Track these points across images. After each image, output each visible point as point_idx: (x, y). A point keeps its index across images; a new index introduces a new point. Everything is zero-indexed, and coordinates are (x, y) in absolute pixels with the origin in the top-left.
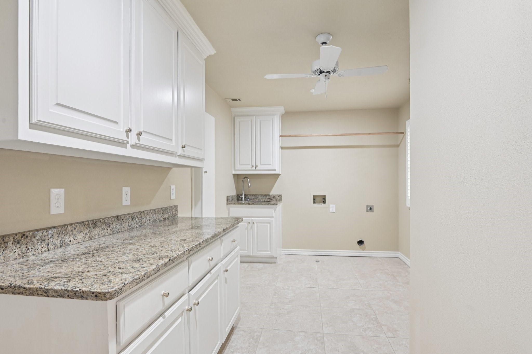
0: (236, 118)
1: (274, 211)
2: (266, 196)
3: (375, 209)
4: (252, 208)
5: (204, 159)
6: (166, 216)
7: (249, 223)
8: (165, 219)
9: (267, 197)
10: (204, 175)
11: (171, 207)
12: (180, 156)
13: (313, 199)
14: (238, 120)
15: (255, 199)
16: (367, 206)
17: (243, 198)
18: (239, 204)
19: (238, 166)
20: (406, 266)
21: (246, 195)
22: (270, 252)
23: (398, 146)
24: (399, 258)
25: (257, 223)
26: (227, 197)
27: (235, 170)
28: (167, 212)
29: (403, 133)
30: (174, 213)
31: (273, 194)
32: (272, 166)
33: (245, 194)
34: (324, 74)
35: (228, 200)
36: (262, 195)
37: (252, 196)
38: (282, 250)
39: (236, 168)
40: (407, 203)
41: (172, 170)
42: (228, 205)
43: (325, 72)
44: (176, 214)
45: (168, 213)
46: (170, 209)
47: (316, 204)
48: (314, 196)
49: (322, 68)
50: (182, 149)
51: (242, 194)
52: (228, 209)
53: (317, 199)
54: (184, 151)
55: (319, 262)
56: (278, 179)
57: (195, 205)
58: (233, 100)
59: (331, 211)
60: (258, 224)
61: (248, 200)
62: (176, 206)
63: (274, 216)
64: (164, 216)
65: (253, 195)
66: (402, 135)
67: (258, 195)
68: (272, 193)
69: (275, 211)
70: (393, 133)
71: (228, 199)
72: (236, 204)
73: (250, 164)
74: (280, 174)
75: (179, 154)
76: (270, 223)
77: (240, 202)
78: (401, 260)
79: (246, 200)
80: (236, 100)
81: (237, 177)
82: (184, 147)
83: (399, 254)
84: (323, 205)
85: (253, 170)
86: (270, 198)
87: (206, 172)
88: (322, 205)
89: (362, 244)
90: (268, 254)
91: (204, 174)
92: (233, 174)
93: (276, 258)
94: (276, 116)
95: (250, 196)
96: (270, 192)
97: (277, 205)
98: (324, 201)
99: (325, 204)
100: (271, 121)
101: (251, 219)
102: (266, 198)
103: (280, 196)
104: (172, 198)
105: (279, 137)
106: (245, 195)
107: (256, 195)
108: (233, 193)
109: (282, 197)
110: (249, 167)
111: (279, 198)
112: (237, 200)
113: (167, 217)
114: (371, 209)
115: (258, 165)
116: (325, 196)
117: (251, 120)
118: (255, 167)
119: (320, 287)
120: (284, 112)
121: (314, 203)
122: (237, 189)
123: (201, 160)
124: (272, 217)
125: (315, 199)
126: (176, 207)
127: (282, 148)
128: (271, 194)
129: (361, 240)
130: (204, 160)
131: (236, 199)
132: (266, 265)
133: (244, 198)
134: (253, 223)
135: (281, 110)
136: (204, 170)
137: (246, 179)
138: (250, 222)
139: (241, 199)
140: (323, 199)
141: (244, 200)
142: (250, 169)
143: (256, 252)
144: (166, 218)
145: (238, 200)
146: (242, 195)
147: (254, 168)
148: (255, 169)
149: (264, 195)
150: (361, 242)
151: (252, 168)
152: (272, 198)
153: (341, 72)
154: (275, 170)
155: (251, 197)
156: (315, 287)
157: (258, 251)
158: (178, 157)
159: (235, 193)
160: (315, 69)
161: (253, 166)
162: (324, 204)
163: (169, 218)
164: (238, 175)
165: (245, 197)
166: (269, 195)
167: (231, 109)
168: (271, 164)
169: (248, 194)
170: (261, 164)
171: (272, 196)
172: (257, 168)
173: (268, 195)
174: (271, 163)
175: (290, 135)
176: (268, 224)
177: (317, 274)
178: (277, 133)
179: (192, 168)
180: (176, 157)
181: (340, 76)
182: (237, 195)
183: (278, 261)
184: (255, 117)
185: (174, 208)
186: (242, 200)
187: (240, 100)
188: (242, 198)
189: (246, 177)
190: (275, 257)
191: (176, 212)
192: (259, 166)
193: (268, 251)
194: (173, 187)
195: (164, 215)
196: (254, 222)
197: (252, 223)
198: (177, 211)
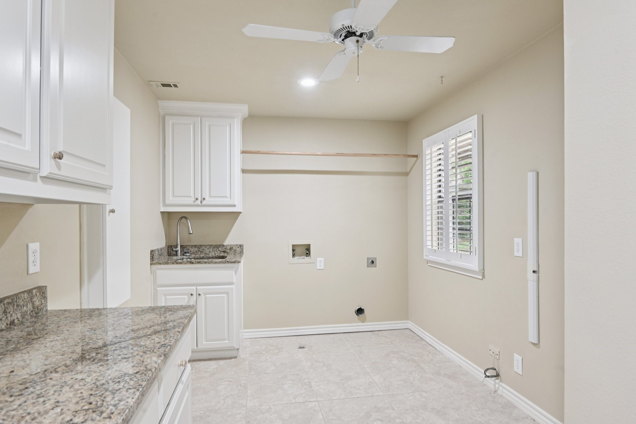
0: (167, 118)
1: (234, 273)
2: (217, 246)
3: (378, 262)
4: (197, 269)
5: (111, 187)
6: (14, 317)
7: (192, 295)
8: (12, 323)
9: (220, 249)
10: (109, 219)
11: (30, 291)
12: (47, 179)
13: (292, 250)
14: (170, 121)
15: (199, 253)
16: (368, 259)
17: (179, 252)
18: (173, 263)
19: (170, 199)
20: (424, 343)
21: (183, 246)
22: (228, 342)
23: (407, 174)
24: (409, 329)
25: (205, 294)
26: (152, 252)
27: (165, 205)
28: (18, 306)
29: (416, 156)
30: (37, 303)
31: (230, 244)
32: (230, 199)
33: (181, 244)
34: (354, 39)
35: (152, 258)
36: (212, 245)
37: (193, 247)
38: (244, 332)
39: (167, 202)
40: (424, 255)
41: (31, 210)
42: (153, 266)
43: (358, 34)
44: (43, 305)
45: (20, 307)
46: (26, 297)
47: (296, 258)
48: (293, 246)
49: (356, 24)
50: (53, 161)
51: (177, 244)
52: (153, 273)
53: (298, 250)
54: (59, 167)
55: (304, 347)
56: (238, 220)
57: (90, 277)
58: (164, 85)
59: (318, 267)
60: (207, 296)
61: (188, 254)
62: (43, 287)
63: (234, 281)
64: (9, 318)
65: (196, 245)
66: (415, 159)
67: (204, 245)
68: (228, 242)
69: (236, 274)
70: (404, 155)
71: (153, 255)
72: (168, 264)
73: (192, 195)
74: (241, 213)
75: (44, 174)
76: (227, 293)
77: (175, 258)
78: (414, 333)
79: (183, 255)
80: (169, 86)
81: (167, 216)
82: (59, 156)
83: (410, 325)
84: (307, 259)
85: (198, 206)
86: (225, 250)
87: (113, 211)
88: (304, 258)
89: (361, 314)
90: (225, 343)
91: (109, 215)
92: (161, 212)
93: (238, 349)
94: (236, 119)
95: (190, 248)
96: (224, 240)
97: (239, 263)
98: (307, 253)
99: (309, 257)
100: (228, 127)
101: (195, 288)
102: (217, 250)
103: (241, 246)
104: (31, 272)
105: (241, 154)
106: (181, 246)
107: (201, 245)
108: (161, 244)
109: (244, 248)
110: (191, 201)
111: (238, 250)
112: (168, 256)
113: (17, 318)
114: (373, 262)
115: (205, 198)
116: (309, 245)
117: (194, 123)
118: (200, 200)
119: (319, 399)
120: (247, 116)
121: (294, 255)
122: (168, 236)
123: (103, 189)
124: (231, 284)
125: (294, 249)
126: (42, 290)
127: (244, 171)
128: (225, 244)
129: (360, 308)
130: (111, 189)
131: (166, 253)
132: (222, 362)
133: (181, 251)
134: (199, 295)
135: (244, 110)
136: (108, 208)
137: (184, 220)
138: (193, 293)
139: (174, 253)
140: (307, 250)
141: (181, 255)
142: (192, 203)
143: (204, 343)
144: (16, 321)
145: (169, 254)
146: (176, 247)
147: (198, 202)
148: (200, 204)
149: (215, 245)
150: (360, 311)
151: (194, 202)
152: (229, 251)
153: (381, 39)
154: (234, 206)
155: (192, 250)
156: (312, 400)
157: (207, 340)
158: (42, 181)
159: (165, 244)
160: (340, 27)
161: (197, 199)
162: (307, 257)
163: (23, 318)
164: (169, 213)
165: (182, 249)
166: (223, 246)
167: (159, 101)
168: (227, 197)
169: (187, 244)
170: (210, 196)
171: (228, 248)
172: (204, 203)
173: (220, 245)
174: (228, 195)
175: (259, 151)
176: (225, 295)
177: (307, 373)
178: (238, 146)
179: (82, 205)
180: (35, 180)
181: (378, 47)
182: (168, 247)
183: (242, 354)
184: (200, 118)
185: (38, 294)
186: (177, 255)
187: (175, 86)
188: (177, 251)
189: (184, 216)
190: (236, 347)
191: (43, 301)
192: (207, 198)
193: (224, 340)
194: (34, 246)
195: (9, 315)
196: (200, 293)
197: (197, 295)
198: (45, 298)
